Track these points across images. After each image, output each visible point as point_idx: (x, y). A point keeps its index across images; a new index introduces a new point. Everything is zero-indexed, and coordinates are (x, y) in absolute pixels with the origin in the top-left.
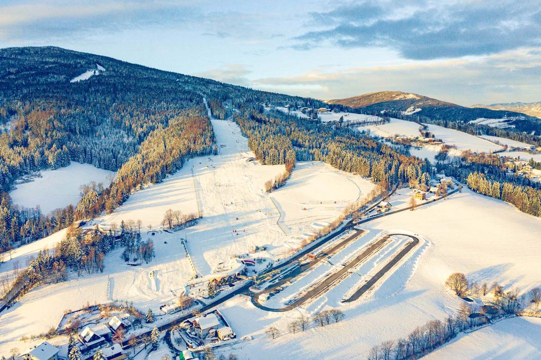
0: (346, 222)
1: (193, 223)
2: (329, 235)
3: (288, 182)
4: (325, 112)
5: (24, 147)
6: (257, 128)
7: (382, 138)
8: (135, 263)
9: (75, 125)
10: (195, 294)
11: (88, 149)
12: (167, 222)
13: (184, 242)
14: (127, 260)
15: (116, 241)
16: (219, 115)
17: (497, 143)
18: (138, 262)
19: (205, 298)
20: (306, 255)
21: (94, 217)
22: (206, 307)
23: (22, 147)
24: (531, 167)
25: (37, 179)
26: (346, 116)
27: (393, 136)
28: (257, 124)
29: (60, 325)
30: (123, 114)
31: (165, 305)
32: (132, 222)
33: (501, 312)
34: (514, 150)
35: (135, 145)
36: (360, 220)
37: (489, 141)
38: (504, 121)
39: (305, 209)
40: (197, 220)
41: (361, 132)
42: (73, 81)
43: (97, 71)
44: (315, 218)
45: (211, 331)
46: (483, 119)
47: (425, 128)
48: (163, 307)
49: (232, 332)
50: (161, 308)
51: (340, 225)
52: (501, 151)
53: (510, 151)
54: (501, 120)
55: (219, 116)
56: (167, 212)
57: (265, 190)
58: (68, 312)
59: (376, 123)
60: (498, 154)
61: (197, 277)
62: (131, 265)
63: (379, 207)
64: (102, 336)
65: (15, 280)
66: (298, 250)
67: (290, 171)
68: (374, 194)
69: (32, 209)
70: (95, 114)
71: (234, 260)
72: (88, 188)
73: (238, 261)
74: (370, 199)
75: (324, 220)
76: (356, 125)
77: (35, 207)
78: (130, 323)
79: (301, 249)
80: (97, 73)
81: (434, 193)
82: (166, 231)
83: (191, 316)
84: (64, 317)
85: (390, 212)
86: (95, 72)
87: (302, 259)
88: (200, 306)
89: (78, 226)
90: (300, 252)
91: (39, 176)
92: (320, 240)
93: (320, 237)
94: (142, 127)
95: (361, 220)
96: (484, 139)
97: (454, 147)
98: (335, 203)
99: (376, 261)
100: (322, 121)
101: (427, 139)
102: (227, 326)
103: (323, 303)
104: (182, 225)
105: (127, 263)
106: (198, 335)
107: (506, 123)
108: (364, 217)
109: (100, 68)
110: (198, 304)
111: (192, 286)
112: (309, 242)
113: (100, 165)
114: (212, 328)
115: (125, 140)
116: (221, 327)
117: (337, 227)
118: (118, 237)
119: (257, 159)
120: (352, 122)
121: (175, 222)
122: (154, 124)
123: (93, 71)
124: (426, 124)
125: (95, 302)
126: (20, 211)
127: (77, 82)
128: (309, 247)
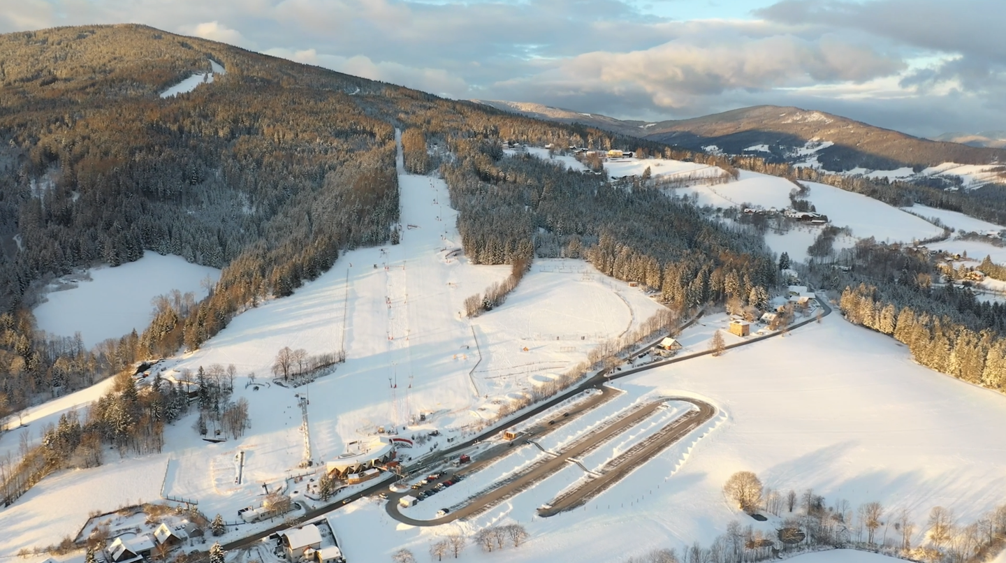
0: (591, 374)
1: (327, 369)
2: (554, 398)
3: (511, 297)
4: (620, 157)
5: (66, 225)
6: (478, 192)
7: (719, 210)
8: (217, 438)
9: (156, 184)
10: (298, 493)
11: (175, 229)
12: (281, 368)
13: (304, 403)
14: (204, 432)
15: (191, 399)
16: (415, 165)
17: (936, 223)
18: (222, 436)
19: (314, 500)
20: (501, 432)
21: (165, 356)
22: (312, 514)
23: (62, 226)
24: (981, 274)
25: (82, 284)
26: (658, 165)
27: (739, 207)
28: (480, 184)
29: (80, 534)
30: (244, 162)
31: (247, 509)
32: (218, 369)
33: (808, 539)
34: (966, 236)
35: (260, 220)
36: (617, 372)
37: (923, 218)
38: (992, 170)
39: (525, 349)
40: (335, 365)
41: (681, 197)
42: (164, 95)
43: (210, 75)
44: (538, 365)
45: (307, 552)
46: (952, 164)
47: (804, 190)
48: (243, 511)
49: (339, 554)
50: (240, 514)
51: (578, 380)
52: (936, 240)
53: (956, 239)
54: (987, 167)
55: (415, 169)
56: (281, 352)
57: (464, 313)
58: (96, 514)
59: (711, 180)
60: (927, 246)
61: (310, 464)
62: (210, 441)
63: (660, 347)
64: (139, 553)
65: (21, 461)
66: (489, 423)
67: (518, 275)
68: (655, 324)
69: (69, 337)
70: (195, 163)
71: (377, 437)
72: (166, 300)
73: (382, 440)
74: (647, 332)
75: (552, 370)
76: (673, 185)
77: (72, 335)
78: (187, 535)
79: (496, 420)
80: (211, 79)
81: (768, 323)
82: (278, 383)
83: (283, 527)
84: (89, 522)
85: (676, 357)
86: (206, 78)
87: (492, 439)
88: (302, 512)
89: (136, 371)
90: (493, 427)
91: (88, 278)
92: (534, 406)
93: (536, 402)
94: (275, 187)
95: (620, 372)
96: (913, 214)
97: (847, 232)
98: (583, 338)
99: (619, 446)
100: (610, 175)
101: (800, 215)
102: (337, 545)
103: (502, 514)
104: (307, 373)
105: (203, 437)
106: (287, 556)
107: (996, 173)
108: (626, 367)
109: (216, 68)
110: (300, 508)
111: (299, 479)
112: (514, 408)
113: (195, 257)
114: (309, 547)
115: (245, 210)
116: (326, 546)
117: (573, 384)
118: (194, 394)
119: (466, 252)
120: (666, 177)
121: (294, 369)
122: (297, 181)
123: (204, 75)
124: (805, 183)
125: (140, 500)
126: (48, 342)
127: (172, 97)
128: (511, 418)
